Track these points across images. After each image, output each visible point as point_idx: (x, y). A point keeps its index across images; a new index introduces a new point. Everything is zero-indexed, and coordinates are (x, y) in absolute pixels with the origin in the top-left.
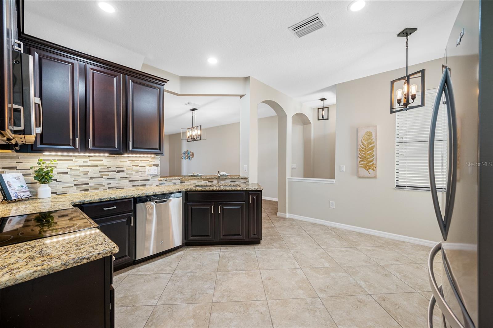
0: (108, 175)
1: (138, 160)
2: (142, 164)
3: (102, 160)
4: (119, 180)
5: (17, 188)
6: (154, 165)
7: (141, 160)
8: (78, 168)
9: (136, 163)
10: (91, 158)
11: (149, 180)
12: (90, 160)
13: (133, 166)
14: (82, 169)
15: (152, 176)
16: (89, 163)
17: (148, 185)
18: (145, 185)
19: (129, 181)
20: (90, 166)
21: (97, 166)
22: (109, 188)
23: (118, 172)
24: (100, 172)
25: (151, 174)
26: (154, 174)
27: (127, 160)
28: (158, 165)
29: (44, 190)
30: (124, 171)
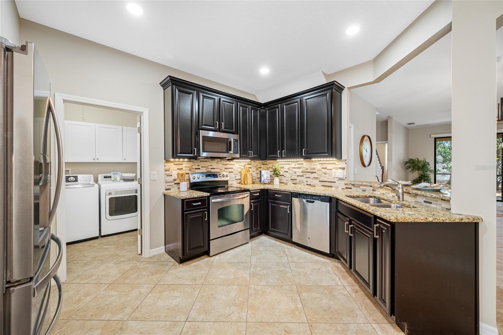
0: (306, 175)
1: (326, 164)
2: (329, 167)
3: (303, 164)
4: (312, 179)
5: (265, 178)
6: (340, 168)
7: (328, 164)
8: (292, 169)
9: (324, 166)
10: (298, 163)
11: (335, 182)
12: (297, 164)
13: (322, 168)
14: (294, 170)
15: (338, 179)
16: (297, 166)
17: (334, 187)
18: (332, 187)
19: (320, 181)
20: (298, 168)
21: (301, 168)
22: (307, 184)
23: (312, 173)
24: (302, 172)
25: (336, 176)
26: (339, 177)
27: (318, 163)
28: (345, 168)
29: (277, 180)
30: (315, 172)
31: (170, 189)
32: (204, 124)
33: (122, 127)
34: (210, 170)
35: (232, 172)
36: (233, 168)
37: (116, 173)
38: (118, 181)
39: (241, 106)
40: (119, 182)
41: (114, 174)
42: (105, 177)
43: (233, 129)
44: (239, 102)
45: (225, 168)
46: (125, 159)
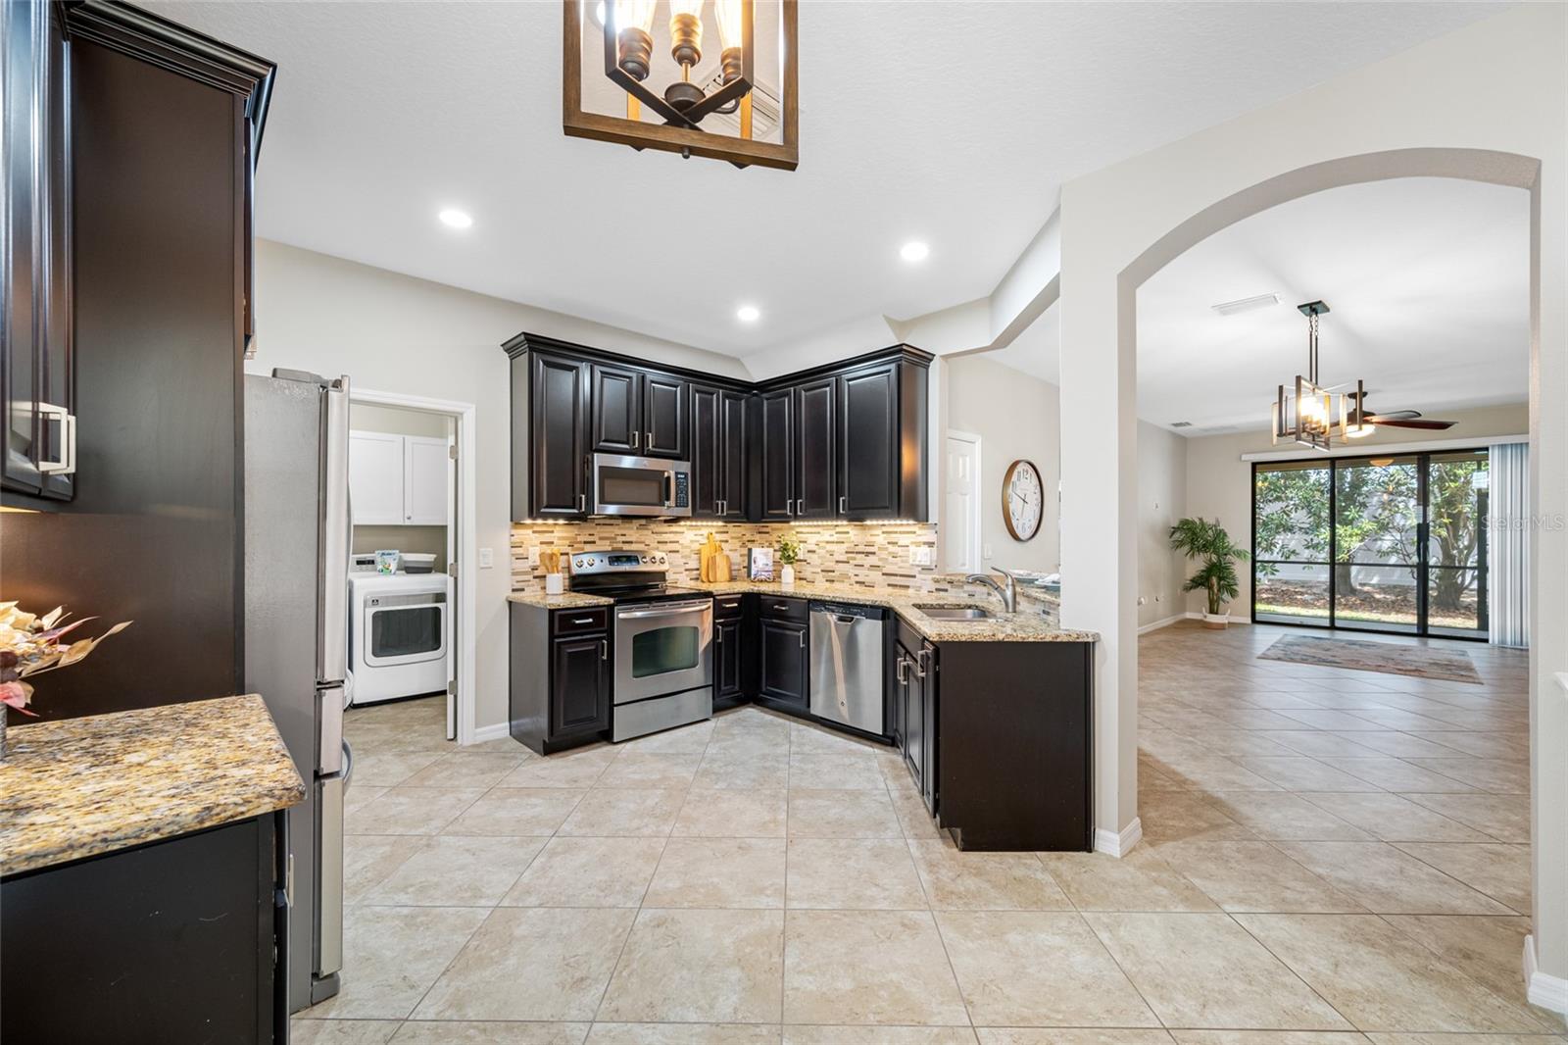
0: (855, 559)
1: (896, 532)
2: (904, 540)
3: (848, 533)
4: (869, 570)
5: (761, 566)
6: (925, 543)
7: (900, 533)
8: (824, 544)
9: (894, 538)
10: (838, 529)
11: (914, 577)
12: (837, 533)
13: (889, 543)
14: (829, 547)
15: (920, 569)
16: (835, 538)
17: (913, 587)
18: (908, 587)
19: (883, 574)
20: (837, 542)
21: (843, 542)
22: (857, 582)
23: (868, 554)
24: (847, 552)
25: (917, 563)
26: (922, 563)
27: (879, 532)
28: (934, 543)
29: (788, 572)
30: (874, 553)
31: (523, 590)
32: (603, 438)
33: (402, 436)
34: (620, 545)
35: (678, 551)
36: (677, 542)
37: (386, 552)
38: (393, 572)
39: (698, 391)
40: (394, 574)
41: (383, 554)
42: (359, 563)
43: (676, 449)
44: (693, 382)
45: (659, 542)
46: (409, 518)
